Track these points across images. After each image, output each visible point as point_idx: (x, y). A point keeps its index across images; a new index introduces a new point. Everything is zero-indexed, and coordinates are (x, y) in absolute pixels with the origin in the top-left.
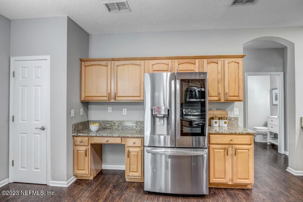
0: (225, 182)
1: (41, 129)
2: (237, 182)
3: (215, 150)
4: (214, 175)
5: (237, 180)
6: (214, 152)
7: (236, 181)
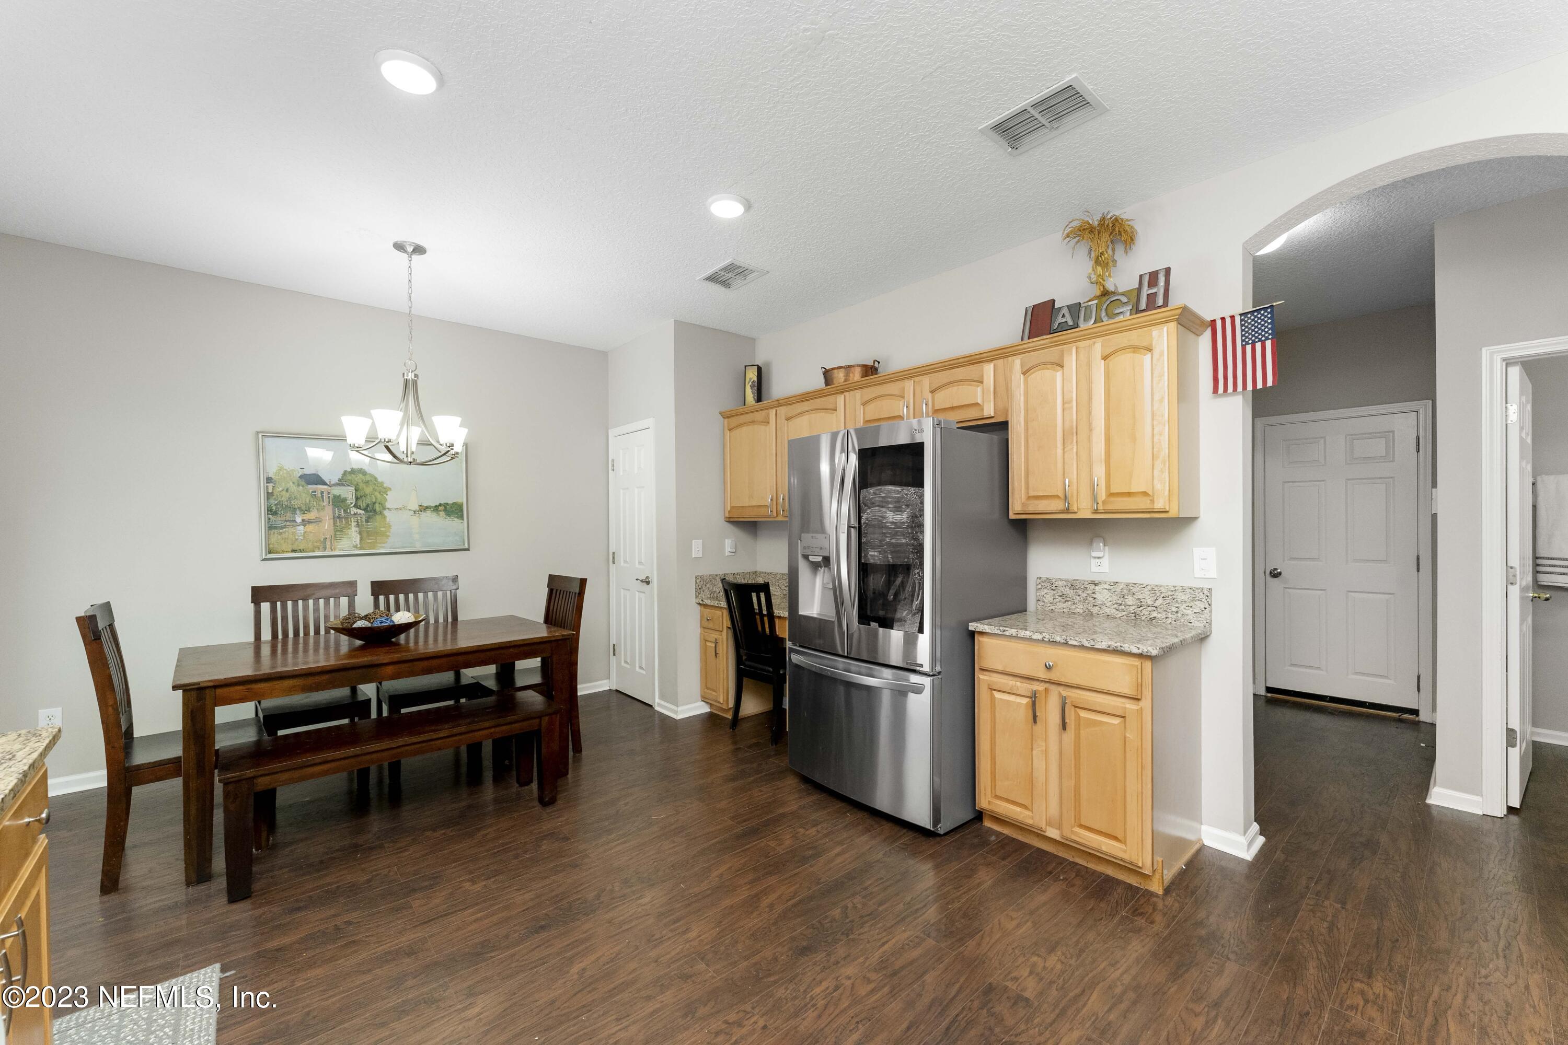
0: (1030, 822)
1: (642, 581)
2: (1073, 837)
3: (998, 695)
4: (994, 787)
5: (1077, 829)
6: (993, 698)
7: (1072, 832)
